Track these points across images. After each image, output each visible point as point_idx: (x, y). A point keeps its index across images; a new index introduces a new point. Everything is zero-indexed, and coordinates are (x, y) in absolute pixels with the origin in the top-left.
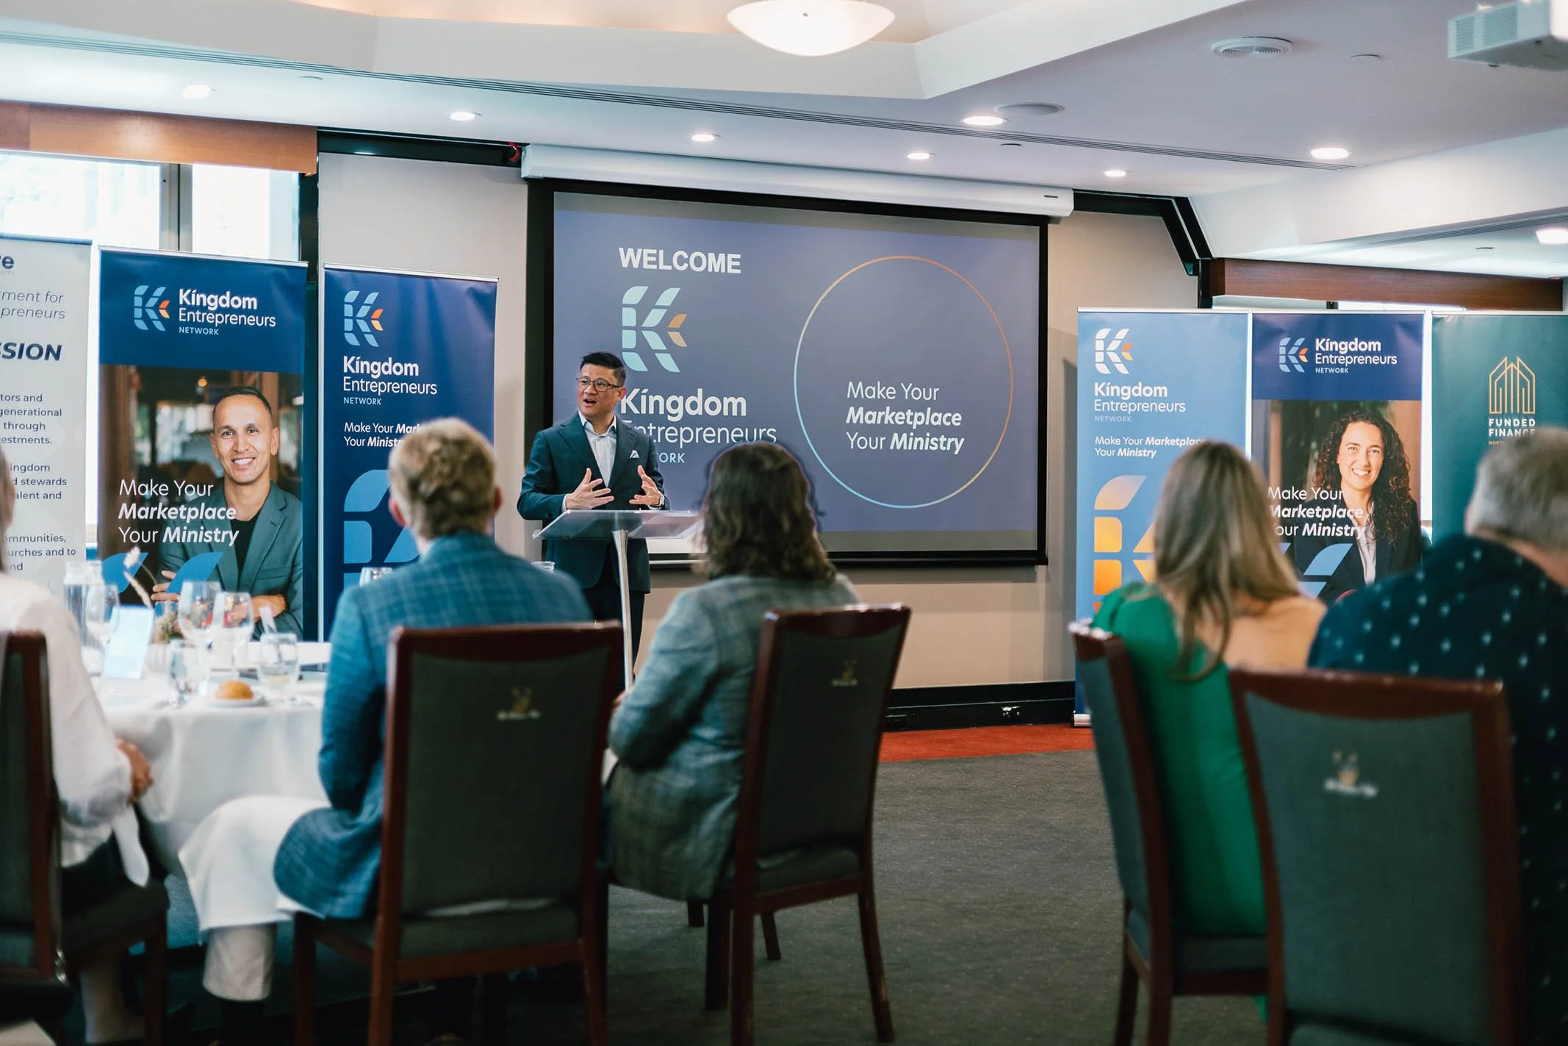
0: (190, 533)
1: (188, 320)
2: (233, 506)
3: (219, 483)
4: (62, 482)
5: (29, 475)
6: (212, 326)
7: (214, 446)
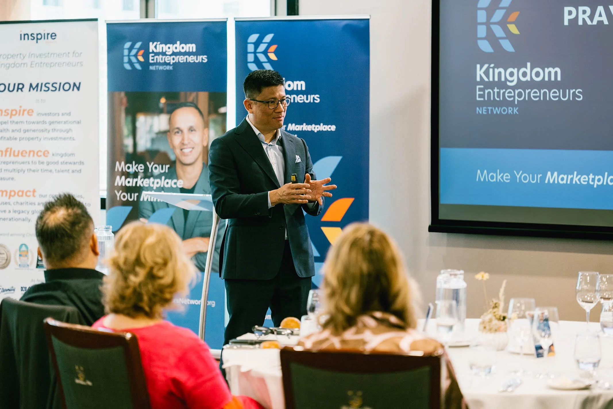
1: (155, 61)
2: (181, 179)
3: (173, 164)
4: (81, 163)
5: (64, 159)
6: (169, 64)
7: (169, 141)
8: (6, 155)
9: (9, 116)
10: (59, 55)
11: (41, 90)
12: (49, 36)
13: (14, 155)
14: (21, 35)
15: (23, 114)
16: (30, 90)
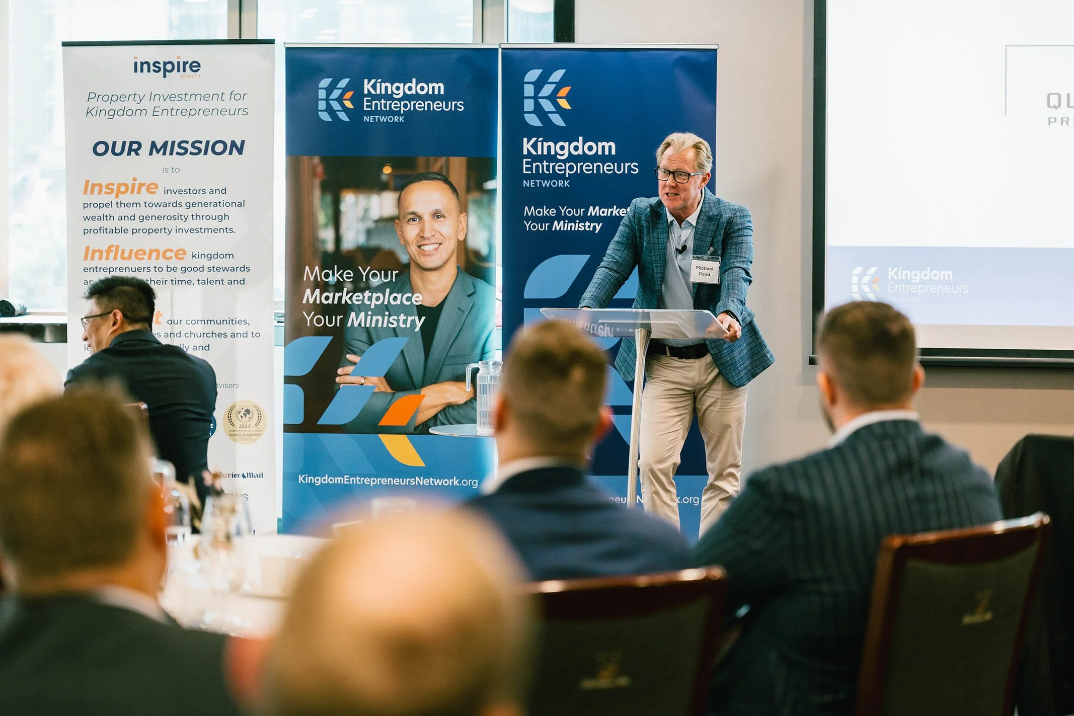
0: (375, 318)
1: (373, 109)
2: (420, 292)
3: (404, 269)
4: (245, 269)
5: (215, 262)
6: (398, 113)
7: (399, 233)
8: (107, 258)
9: (115, 193)
10: (204, 97)
11: (171, 154)
12: (188, 66)
13: (123, 258)
14: (136, 63)
15: (139, 192)
16: (151, 154)
